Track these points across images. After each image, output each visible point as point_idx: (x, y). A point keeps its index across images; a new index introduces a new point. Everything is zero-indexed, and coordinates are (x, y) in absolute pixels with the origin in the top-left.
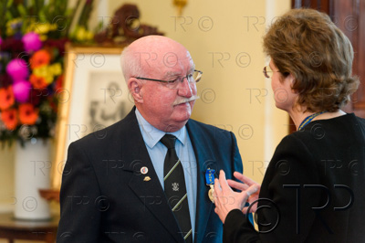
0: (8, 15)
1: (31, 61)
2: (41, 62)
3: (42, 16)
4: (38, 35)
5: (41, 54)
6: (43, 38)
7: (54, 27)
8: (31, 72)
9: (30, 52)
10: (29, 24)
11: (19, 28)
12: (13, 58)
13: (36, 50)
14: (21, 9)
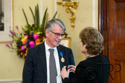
0: (30, 30)
1: (35, 41)
2: (38, 42)
3: (38, 30)
4: (37, 35)
5: (38, 40)
6: (39, 36)
7: (42, 33)
8: (35, 44)
9: (35, 39)
10: (35, 32)
11: (33, 33)
12: (31, 41)
13: (36, 39)
14: (33, 28)
